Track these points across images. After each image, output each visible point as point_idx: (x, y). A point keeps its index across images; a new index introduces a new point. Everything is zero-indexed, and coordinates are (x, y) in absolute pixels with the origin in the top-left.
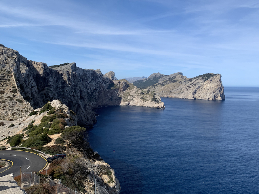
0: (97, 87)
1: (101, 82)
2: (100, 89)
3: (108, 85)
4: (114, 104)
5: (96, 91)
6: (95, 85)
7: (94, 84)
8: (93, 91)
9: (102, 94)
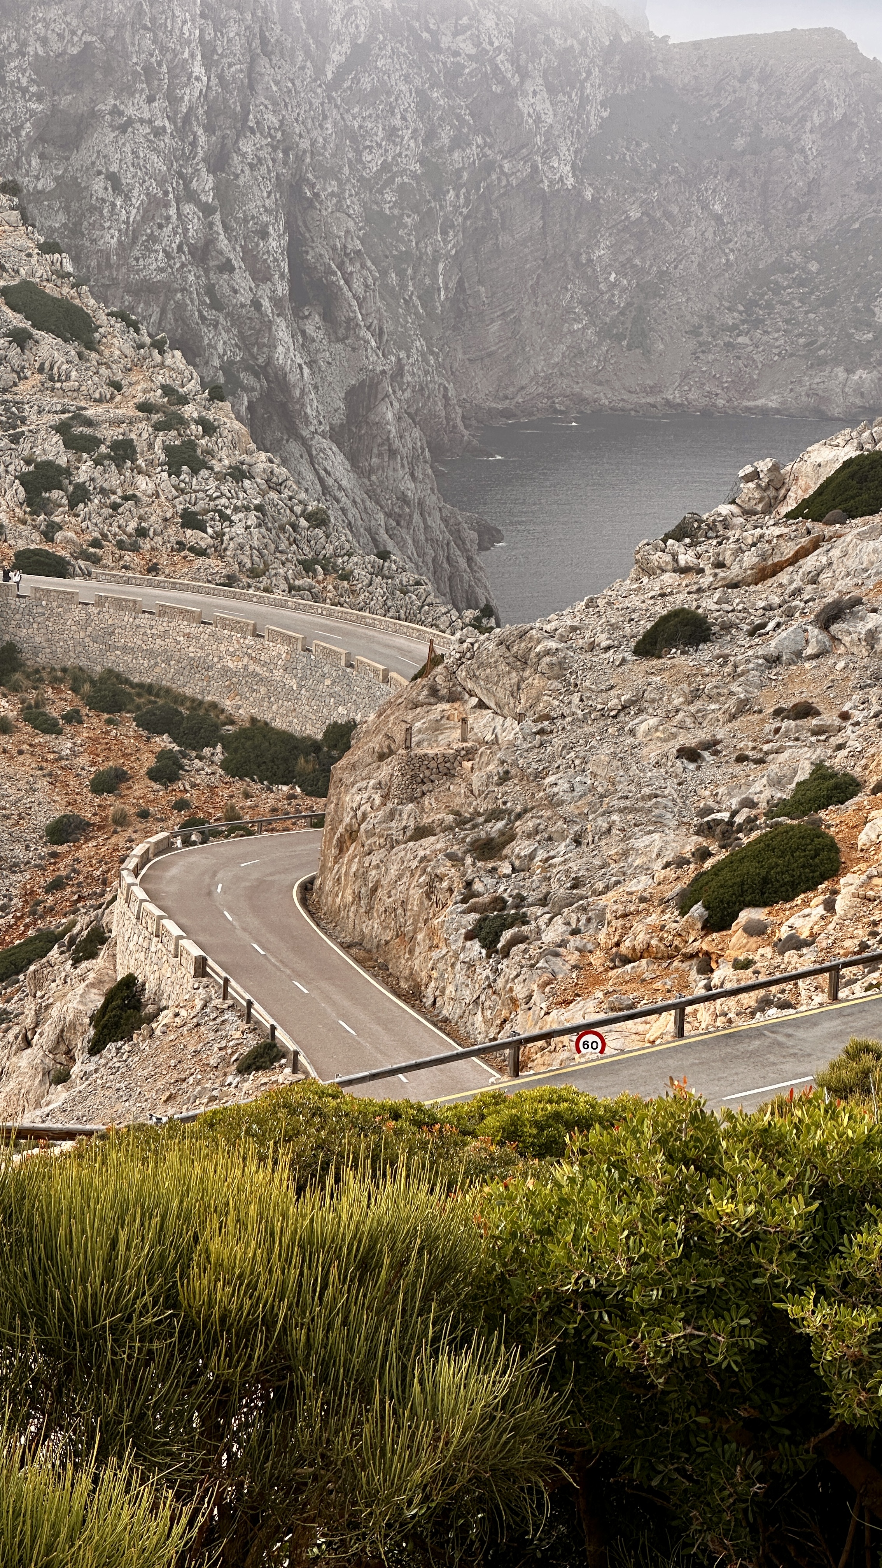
0: (445, 136)
1: (506, 67)
2: (489, 167)
3: (595, 116)
4: (673, 395)
5: (439, 194)
6: (424, 105)
7: (408, 101)
8: (390, 196)
9: (504, 239)
